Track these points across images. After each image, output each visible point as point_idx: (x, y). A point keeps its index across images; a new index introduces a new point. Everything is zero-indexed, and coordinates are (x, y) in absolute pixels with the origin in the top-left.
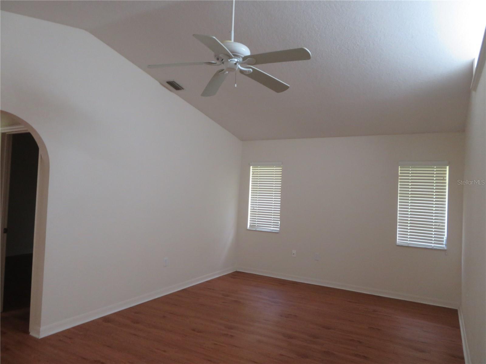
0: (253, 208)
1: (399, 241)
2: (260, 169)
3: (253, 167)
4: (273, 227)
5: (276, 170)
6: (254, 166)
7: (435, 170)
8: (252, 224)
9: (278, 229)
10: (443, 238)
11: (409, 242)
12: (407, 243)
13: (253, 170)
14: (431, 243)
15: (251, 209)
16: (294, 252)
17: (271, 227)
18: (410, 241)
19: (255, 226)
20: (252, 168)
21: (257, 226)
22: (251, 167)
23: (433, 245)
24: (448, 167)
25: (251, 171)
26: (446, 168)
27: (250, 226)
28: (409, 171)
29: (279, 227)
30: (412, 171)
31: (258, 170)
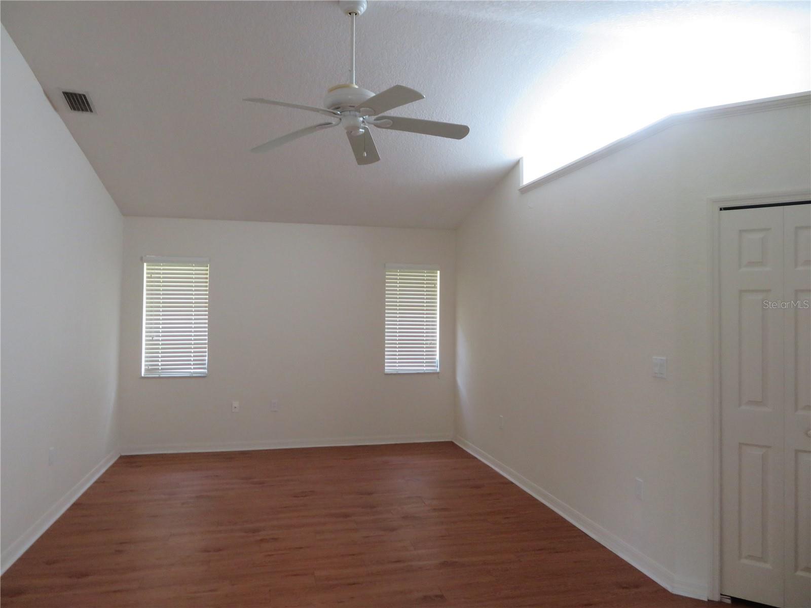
0: (151, 338)
1: (388, 369)
2: (163, 270)
3: (150, 264)
4: (194, 368)
5: (196, 270)
6: (150, 262)
7: (425, 275)
8: (150, 367)
9: (206, 371)
10: (435, 359)
11: (397, 368)
12: (396, 369)
13: (148, 269)
14: (423, 366)
15: (147, 340)
16: (236, 404)
17: (191, 369)
18: (399, 366)
19: (158, 369)
20: (147, 266)
21: (162, 369)
22: (145, 264)
23: (425, 368)
24: (439, 272)
25: (145, 271)
26: (437, 273)
27: (146, 370)
28: (397, 275)
29: (206, 366)
30: (400, 275)
31: (160, 270)
